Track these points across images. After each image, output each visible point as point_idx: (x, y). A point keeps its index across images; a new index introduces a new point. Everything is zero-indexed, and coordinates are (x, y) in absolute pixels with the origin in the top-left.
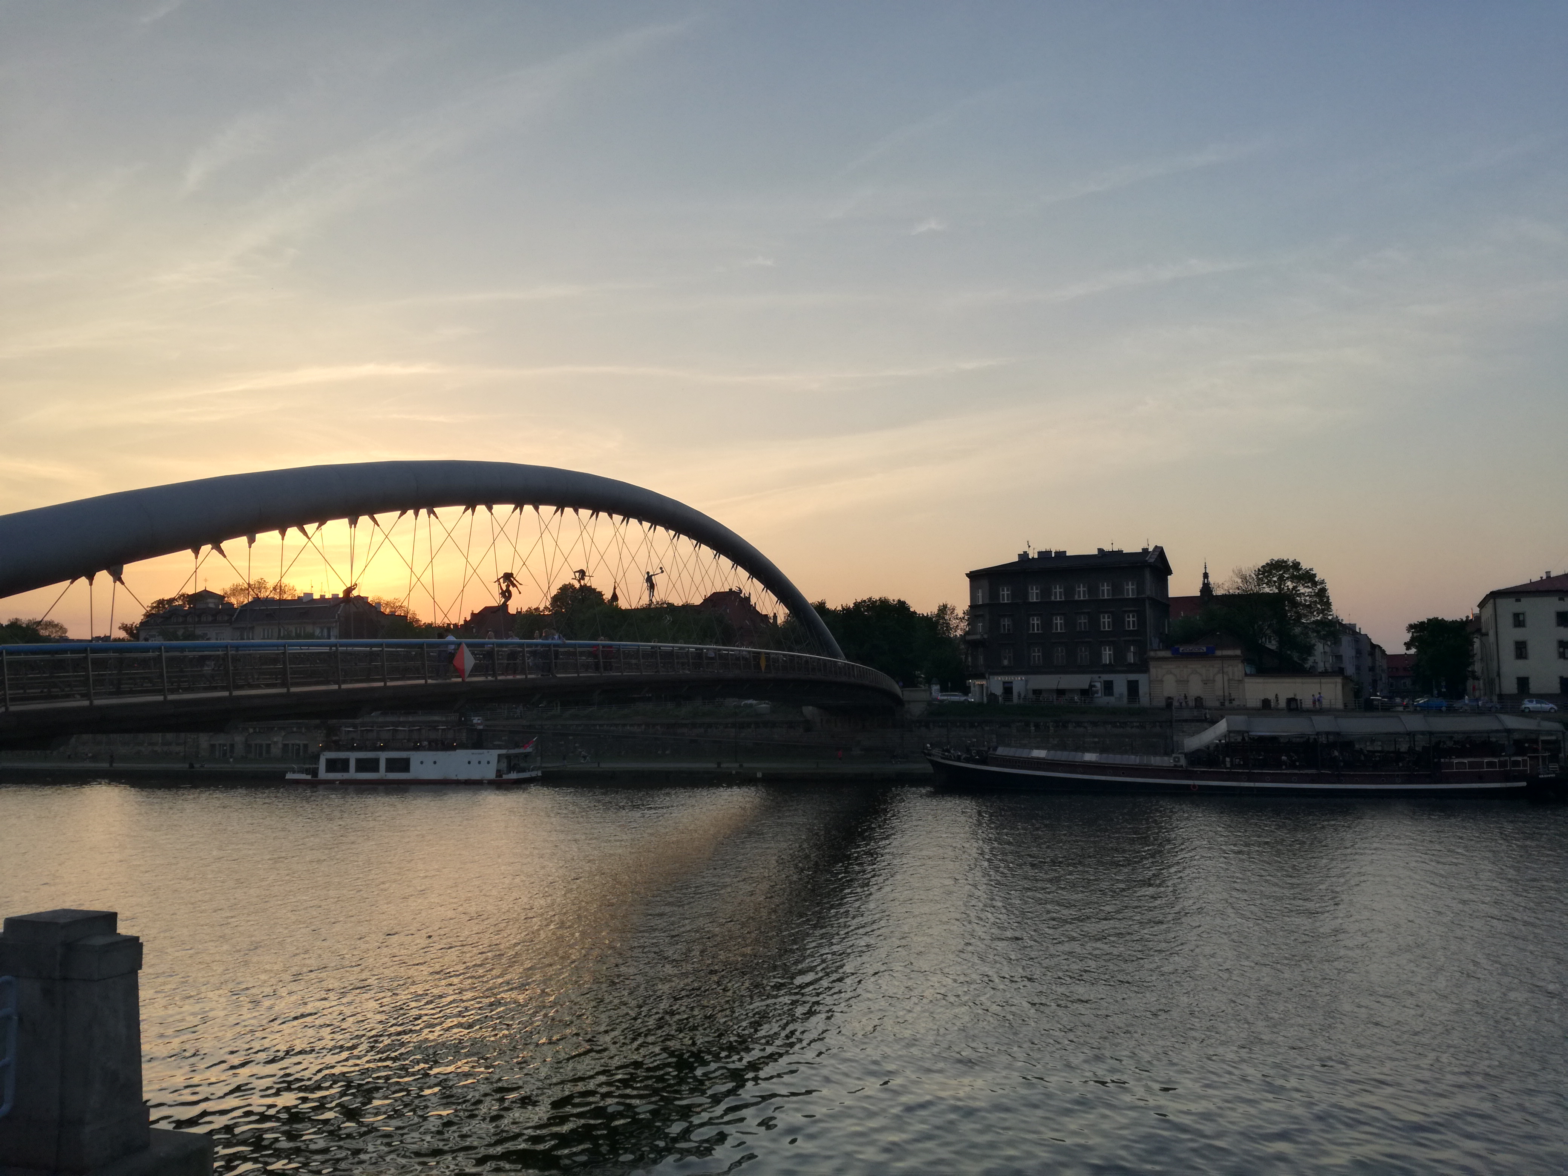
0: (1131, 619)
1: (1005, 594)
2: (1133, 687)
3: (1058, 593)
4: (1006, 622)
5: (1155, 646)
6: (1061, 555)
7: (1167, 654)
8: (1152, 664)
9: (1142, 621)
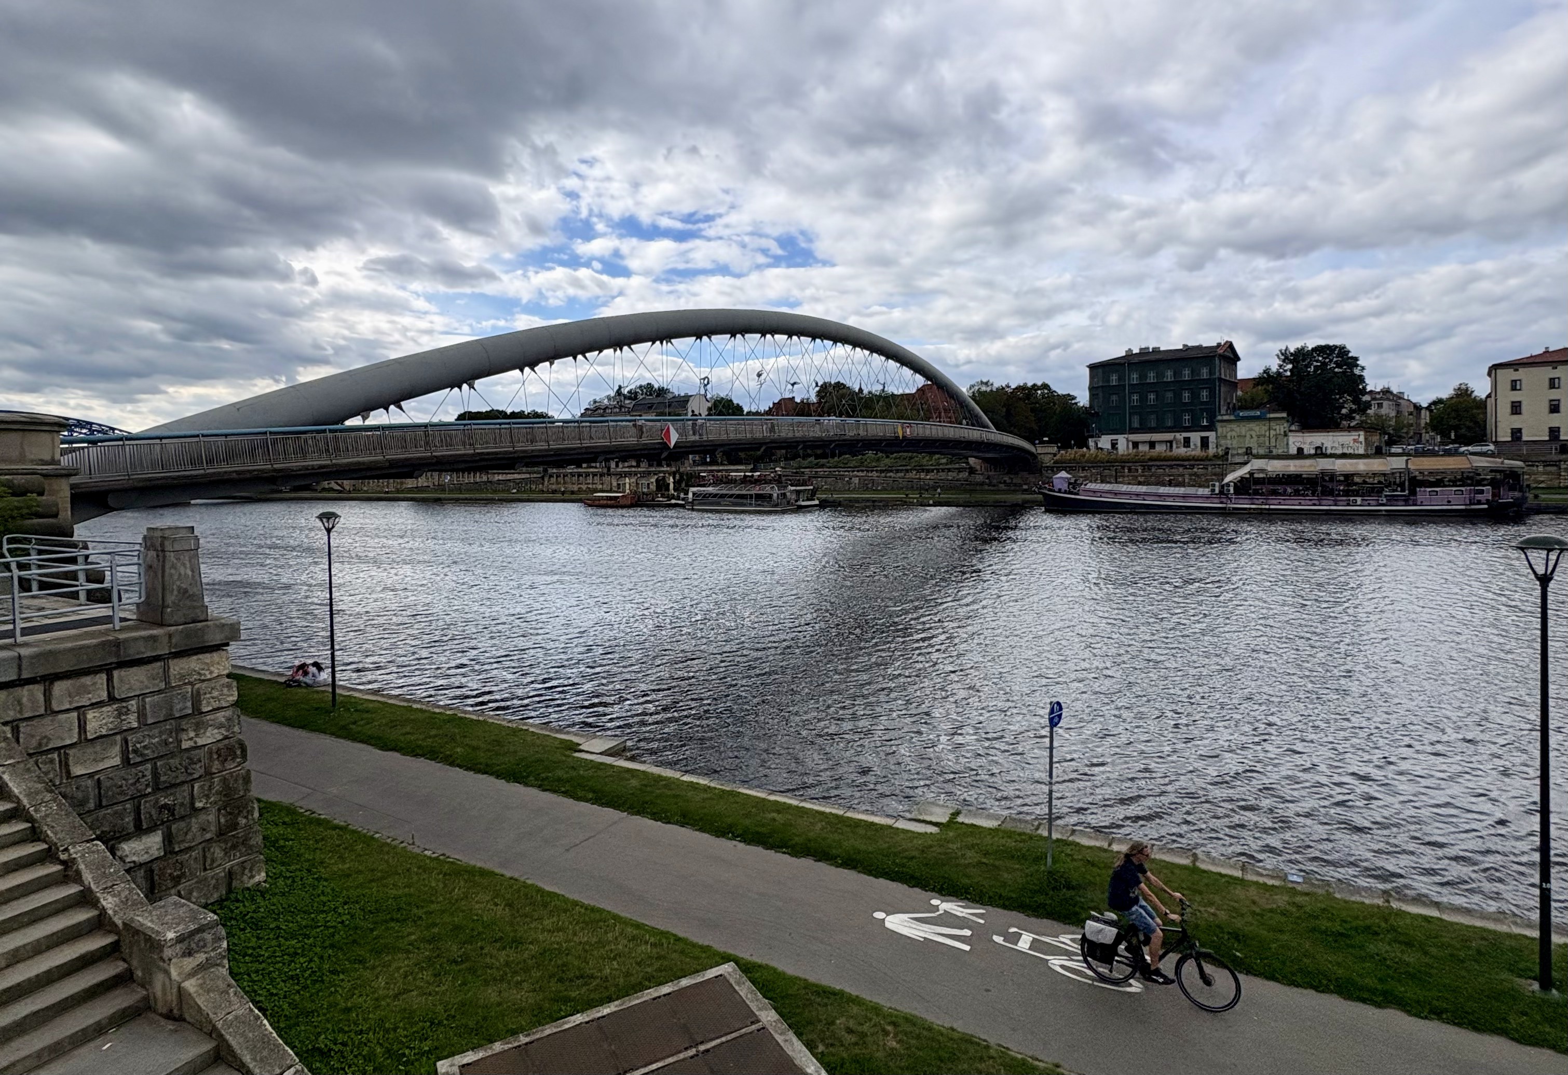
0: (1205, 393)
1: (1114, 379)
2: (1205, 442)
3: (1151, 377)
4: (1114, 398)
5: (1223, 412)
6: (1156, 351)
7: (1232, 418)
8: (1218, 425)
9: (1212, 394)
